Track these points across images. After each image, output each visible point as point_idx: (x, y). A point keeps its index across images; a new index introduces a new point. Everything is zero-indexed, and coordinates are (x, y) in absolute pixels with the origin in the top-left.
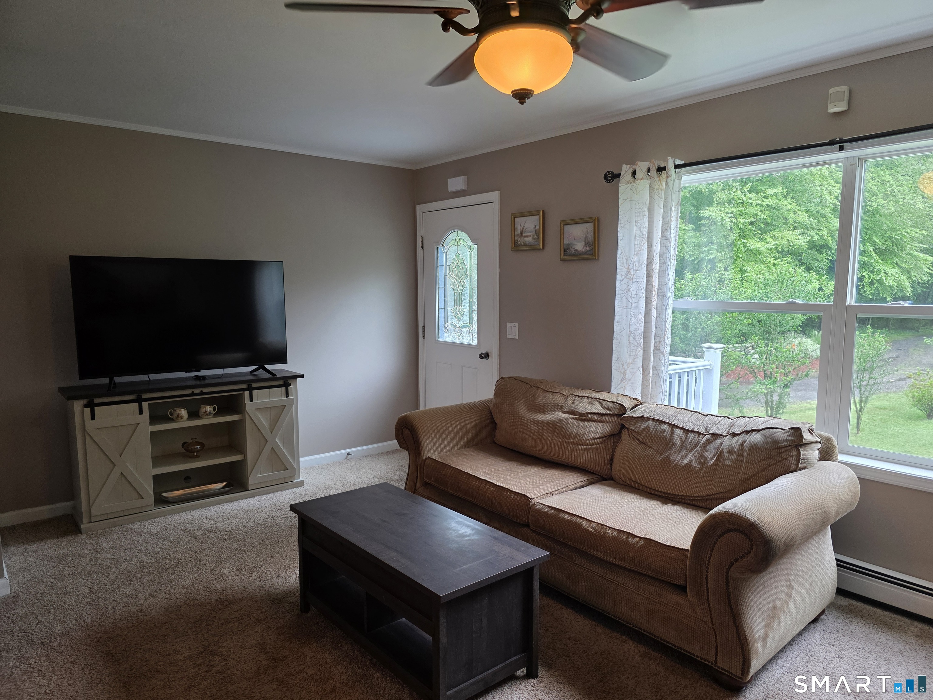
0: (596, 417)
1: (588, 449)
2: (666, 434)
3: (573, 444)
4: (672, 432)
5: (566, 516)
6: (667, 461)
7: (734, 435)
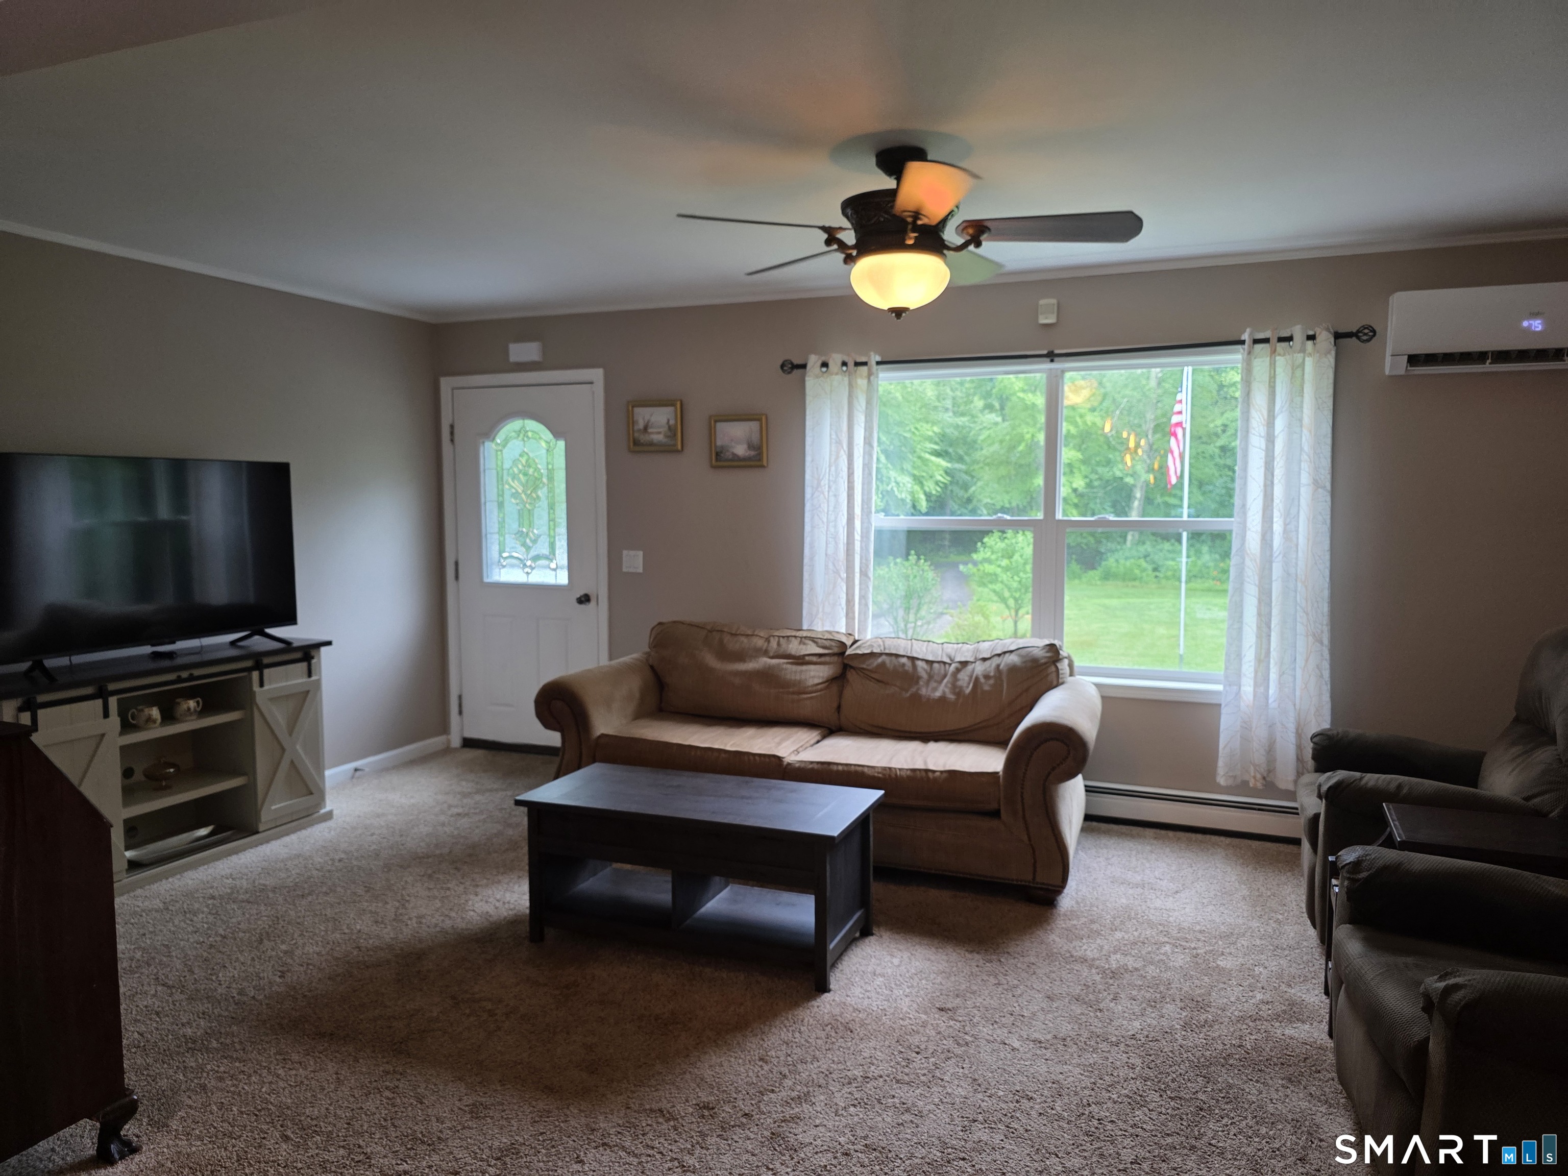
0: (814, 659)
1: (811, 698)
2: (906, 668)
3: (793, 693)
4: (914, 666)
5: (840, 768)
6: (917, 697)
7: (984, 659)
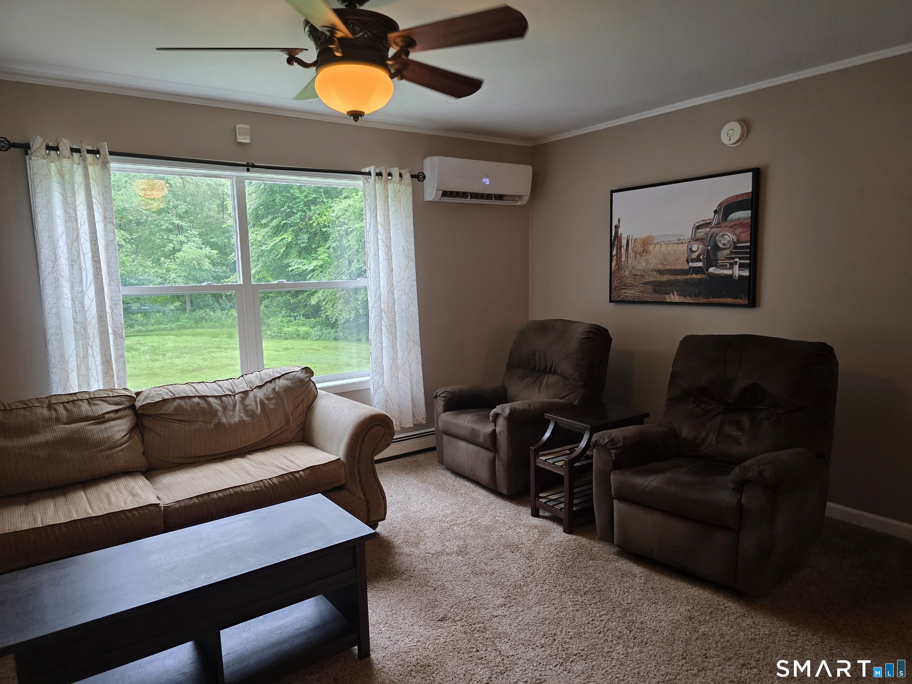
0: (112, 415)
1: (122, 449)
2: (201, 405)
6: (220, 426)
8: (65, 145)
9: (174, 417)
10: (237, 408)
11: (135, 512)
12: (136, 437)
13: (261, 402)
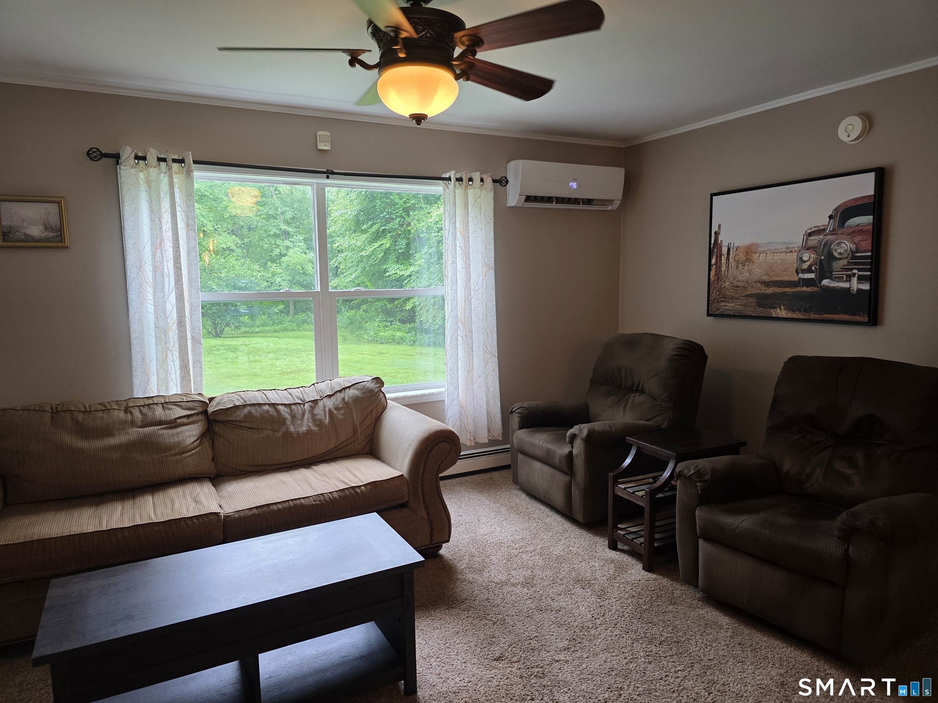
0: (185, 420)
1: (192, 455)
3: (175, 455)
4: (278, 411)
6: (287, 434)
7: (329, 396)
8: (152, 154)
9: (243, 425)
10: (306, 417)
11: (195, 520)
12: (207, 443)
13: (330, 411)
